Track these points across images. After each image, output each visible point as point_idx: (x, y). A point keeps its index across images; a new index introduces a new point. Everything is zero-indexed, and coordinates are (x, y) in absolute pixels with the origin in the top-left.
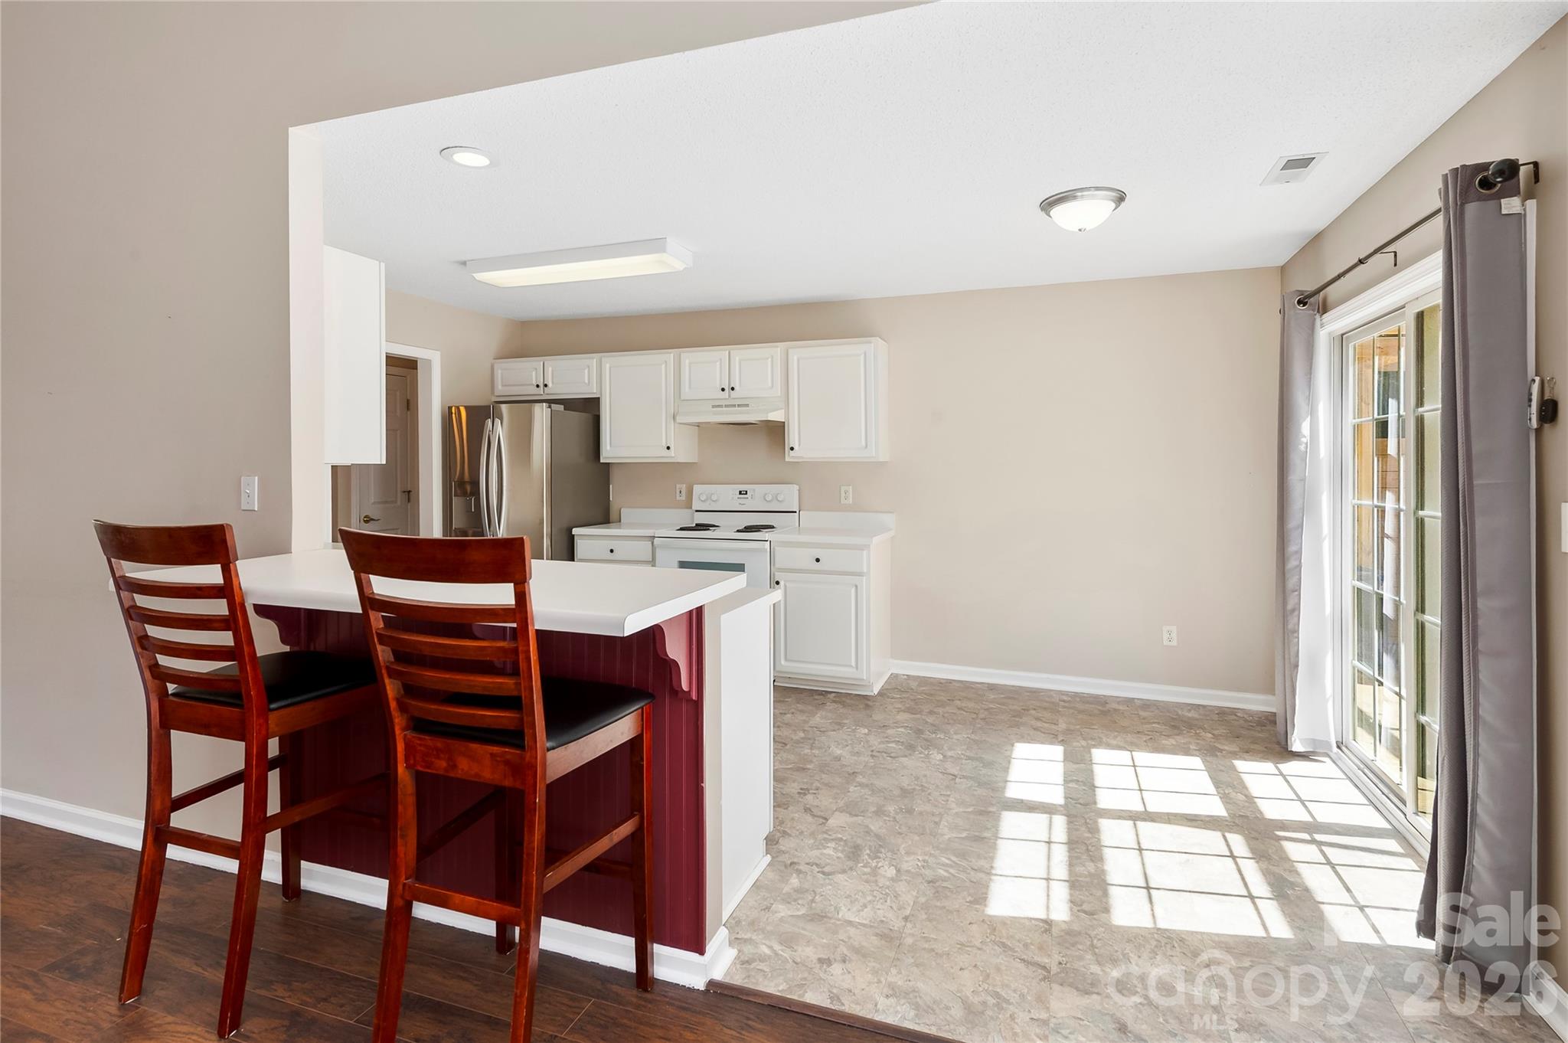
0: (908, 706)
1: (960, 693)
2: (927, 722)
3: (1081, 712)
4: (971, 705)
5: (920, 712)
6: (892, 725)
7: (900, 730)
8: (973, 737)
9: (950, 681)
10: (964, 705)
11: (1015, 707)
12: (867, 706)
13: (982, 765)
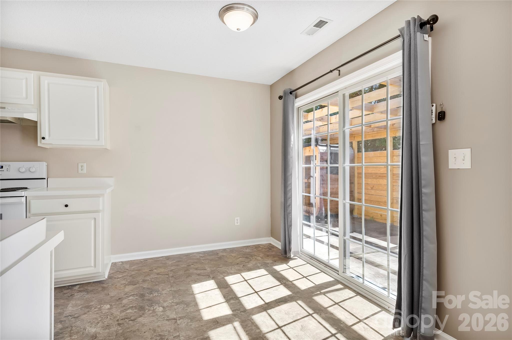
0: (129, 280)
1: (154, 265)
2: (144, 288)
3: (211, 260)
4: (162, 270)
5: (138, 283)
6: (124, 296)
7: (130, 298)
8: (173, 289)
9: (146, 260)
10: (159, 271)
11: (183, 266)
12: (104, 289)
13: (185, 306)
